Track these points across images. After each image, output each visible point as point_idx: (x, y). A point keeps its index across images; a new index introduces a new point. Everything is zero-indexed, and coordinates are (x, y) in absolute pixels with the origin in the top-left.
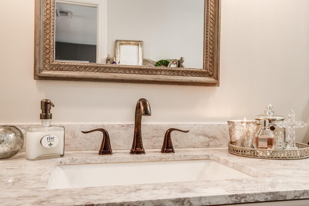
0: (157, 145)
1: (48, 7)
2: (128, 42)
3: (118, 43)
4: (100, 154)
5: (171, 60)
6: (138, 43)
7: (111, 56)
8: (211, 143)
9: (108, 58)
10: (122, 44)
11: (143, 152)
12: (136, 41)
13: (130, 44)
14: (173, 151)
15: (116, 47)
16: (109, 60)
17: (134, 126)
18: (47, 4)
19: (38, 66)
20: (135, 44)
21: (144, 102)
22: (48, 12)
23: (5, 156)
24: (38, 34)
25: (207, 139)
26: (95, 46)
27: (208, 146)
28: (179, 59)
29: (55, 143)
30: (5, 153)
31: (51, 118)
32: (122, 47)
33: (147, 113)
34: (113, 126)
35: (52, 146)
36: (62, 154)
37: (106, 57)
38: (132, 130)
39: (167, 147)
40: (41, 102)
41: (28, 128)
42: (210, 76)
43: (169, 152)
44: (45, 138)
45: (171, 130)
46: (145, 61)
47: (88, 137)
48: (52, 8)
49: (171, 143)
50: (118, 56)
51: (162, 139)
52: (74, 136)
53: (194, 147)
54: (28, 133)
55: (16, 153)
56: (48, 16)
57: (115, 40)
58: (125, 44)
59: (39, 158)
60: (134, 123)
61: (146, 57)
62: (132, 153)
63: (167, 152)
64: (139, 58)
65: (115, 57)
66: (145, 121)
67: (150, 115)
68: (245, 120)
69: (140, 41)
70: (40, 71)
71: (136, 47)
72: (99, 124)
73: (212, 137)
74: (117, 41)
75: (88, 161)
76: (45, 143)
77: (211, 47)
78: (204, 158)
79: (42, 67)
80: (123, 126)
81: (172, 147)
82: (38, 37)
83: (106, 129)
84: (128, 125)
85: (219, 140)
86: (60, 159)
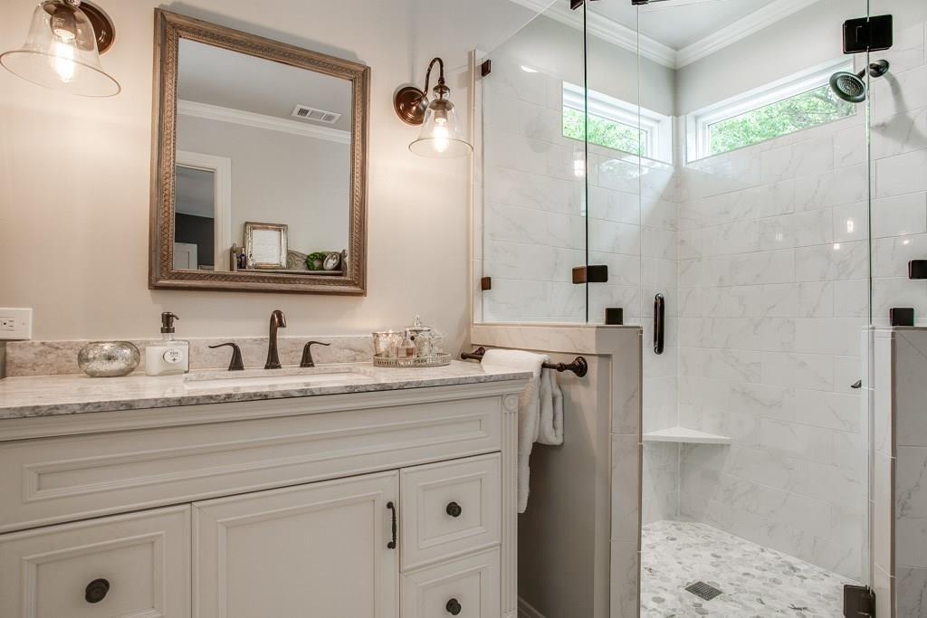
0: (295, 360)
1: (166, 209)
2: (264, 226)
3: (249, 226)
4: (229, 370)
5: (329, 253)
6: (280, 228)
7: (239, 245)
8: (358, 358)
9: (232, 248)
10: (254, 228)
11: (280, 367)
12: (277, 225)
13: (267, 229)
14: (312, 365)
15: (245, 232)
16: (234, 252)
17: (268, 340)
18: (165, 206)
19: (154, 275)
20: (275, 229)
21: (279, 314)
22: (166, 214)
23: (121, 373)
24: (154, 239)
25: (354, 353)
26: (213, 220)
27: (355, 360)
28: (341, 252)
29: (179, 359)
30: (122, 370)
31: (173, 332)
32: (254, 231)
33: (281, 325)
34: (245, 341)
35: (176, 361)
36: (187, 369)
37: (230, 246)
38: (267, 345)
39: (307, 361)
40: (163, 315)
41: (148, 343)
42: (356, 285)
43: (309, 366)
44: (169, 353)
45: (311, 343)
46: (290, 254)
47: (215, 353)
48: (171, 210)
49: (310, 357)
50: (248, 246)
51: (301, 354)
52: (198, 353)
53: (338, 362)
54: (148, 348)
55: (132, 370)
56: (166, 219)
57: (244, 222)
58: (260, 228)
59: (161, 374)
60: (268, 337)
61: (292, 248)
62: (267, 367)
63: (305, 366)
64: (281, 249)
65: (245, 247)
66: (282, 334)
67: (284, 327)
68: (391, 332)
69: (282, 225)
70: (157, 280)
71: (277, 233)
72: (228, 338)
73: (359, 351)
74: (247, 223)
75: (217, 377)
76: (169, 358)
77: (357, 254)
78: (347, 370)
79: (158, 276)
80: (256, 340)
81: (311, 361)
82: (154, 242)
83: (237, 344)
84: (262, 339)
85: (366, 353)
86: (184, 375)
